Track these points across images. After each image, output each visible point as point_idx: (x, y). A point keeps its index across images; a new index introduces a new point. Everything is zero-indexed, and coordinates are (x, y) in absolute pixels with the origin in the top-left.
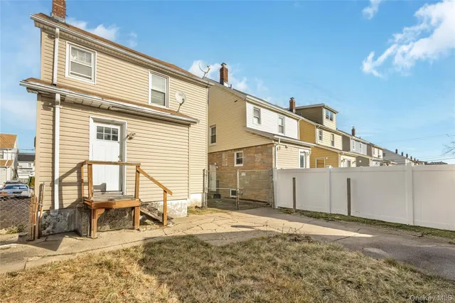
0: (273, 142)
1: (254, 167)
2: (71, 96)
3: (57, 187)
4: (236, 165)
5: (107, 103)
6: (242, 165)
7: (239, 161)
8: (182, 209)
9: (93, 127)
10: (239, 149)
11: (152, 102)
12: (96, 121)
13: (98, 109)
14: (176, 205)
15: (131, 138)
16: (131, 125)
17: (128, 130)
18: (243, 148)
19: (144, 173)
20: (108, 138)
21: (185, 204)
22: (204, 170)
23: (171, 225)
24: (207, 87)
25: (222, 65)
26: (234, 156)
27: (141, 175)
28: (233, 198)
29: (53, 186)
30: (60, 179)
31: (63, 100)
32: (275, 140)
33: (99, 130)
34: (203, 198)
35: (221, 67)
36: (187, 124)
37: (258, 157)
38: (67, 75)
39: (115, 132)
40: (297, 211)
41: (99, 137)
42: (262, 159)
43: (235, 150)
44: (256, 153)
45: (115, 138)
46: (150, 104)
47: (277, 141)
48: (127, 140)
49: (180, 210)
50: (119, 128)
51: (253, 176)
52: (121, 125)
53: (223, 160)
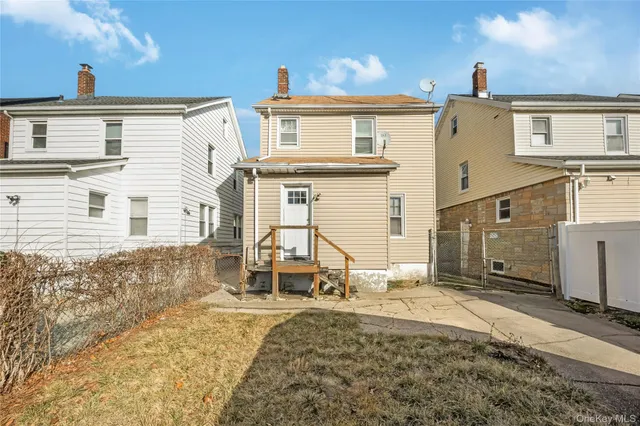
0: (567, 174)
1: (530, 223)
2: (264, 168)
3: (256, 249)
4: (499, 221)
5: (292, 167)
6: (508, 220)
7: (505, 214)
8: (379, 283)
9: (284, 193)
10: (502, 194)
11: (357, 152)
12: (286, 186)
13: (287, 174)
14: (372, 275)
15: (317, 200)
16: (317, 185)
17: (314, 192)
18: (510, 192)
19: (322, 237)
20: (298, 202)
21: (384, 276)
22: (430, 231)
23: (353, 299)
24: (433, 112)
25: (476, 66)
26: (495, 206)
27: (319, 238)
28: (495, 274)
29: (254, 249)
30: (259, 244)
31: (259, 173)
32: (570, 170)
33: (290, 194)
34: (429, 270)
35: (474, 70)
36: (385, 173)
37: (537, 205)
38: (278, 147)
39: (303, 194)
40: (608, 310)
41: (290, 201)
42: (545, 208)
43: (497, 196)
44: (533, 197)
45: (304, 201)
46: (354, 154)
47: (578, 170)
48: (314, 202)
49: (377, 282)
50: (306, 190)
51: (529, 238)
52: (308, 186)
53: (479, 214)
